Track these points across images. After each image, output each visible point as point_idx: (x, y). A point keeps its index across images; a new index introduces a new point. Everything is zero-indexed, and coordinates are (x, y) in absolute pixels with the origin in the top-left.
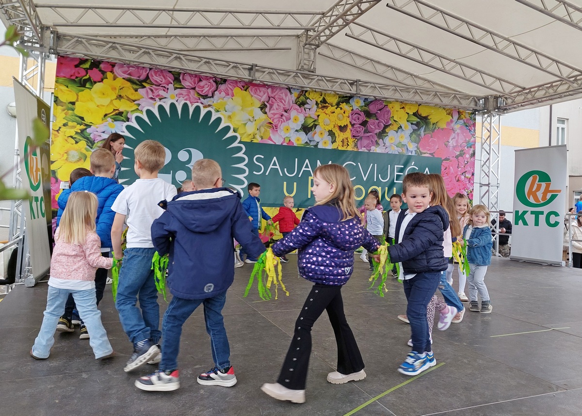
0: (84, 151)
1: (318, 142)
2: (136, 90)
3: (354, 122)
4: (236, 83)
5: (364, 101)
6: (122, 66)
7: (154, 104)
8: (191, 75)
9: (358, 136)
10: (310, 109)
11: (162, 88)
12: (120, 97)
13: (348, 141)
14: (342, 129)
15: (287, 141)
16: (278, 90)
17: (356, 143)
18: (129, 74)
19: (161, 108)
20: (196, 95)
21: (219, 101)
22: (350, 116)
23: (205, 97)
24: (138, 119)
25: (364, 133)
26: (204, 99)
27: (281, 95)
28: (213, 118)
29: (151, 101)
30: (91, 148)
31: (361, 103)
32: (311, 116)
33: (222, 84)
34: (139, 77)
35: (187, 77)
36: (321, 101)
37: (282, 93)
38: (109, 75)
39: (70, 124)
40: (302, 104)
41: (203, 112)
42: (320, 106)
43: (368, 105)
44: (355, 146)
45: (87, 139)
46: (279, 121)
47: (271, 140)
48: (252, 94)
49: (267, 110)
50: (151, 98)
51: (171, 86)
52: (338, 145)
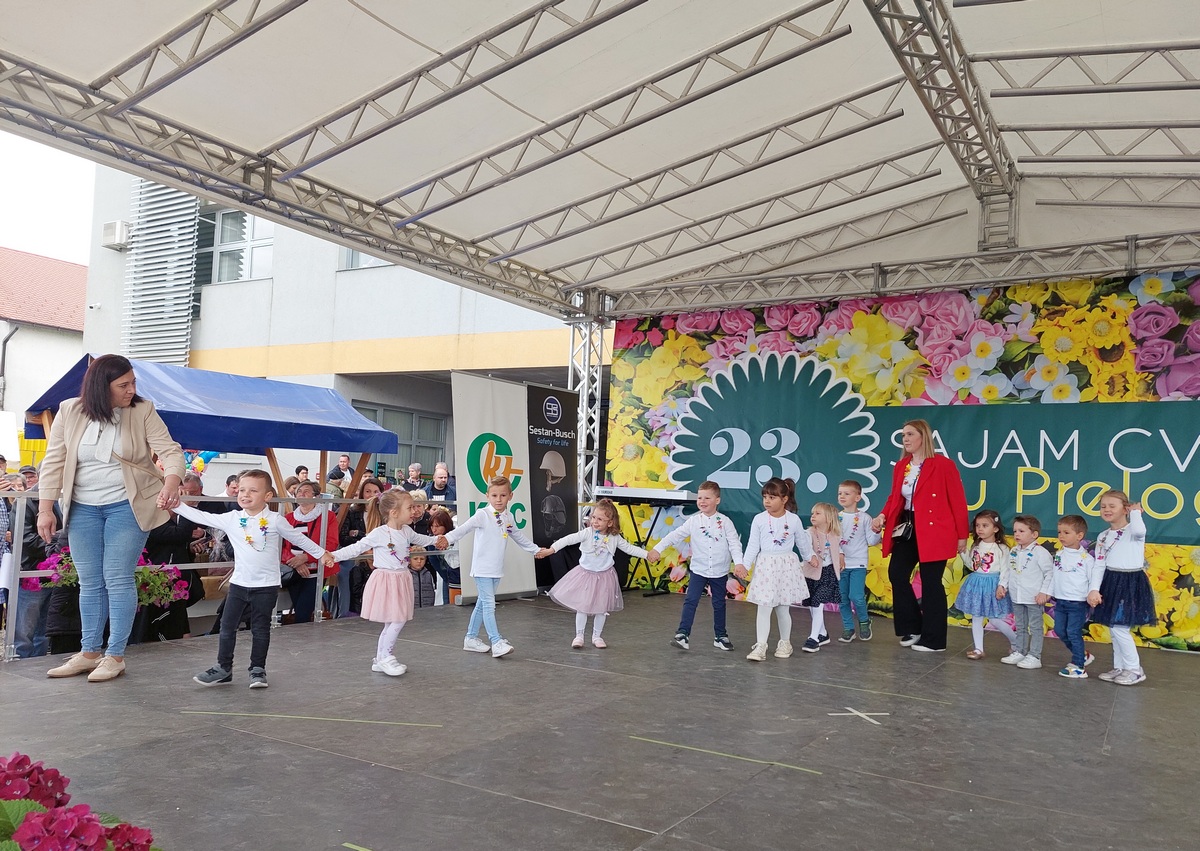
0: (641, 444)
1: (1041, 392)
2: (703, 349)
3: (1142, 334)
4: (856, 302)
5: (1173, 280)
6: (685, 316)
7: (727, 365)
8: (779, 308)
9: (1157, 366)
10: (1017, 324)
11: (737, 338)
12: (683, 362)
13: (1127, 381)
14: (1108, 355)
15: (963, 396)
16: (941, 299)
17: (1149, 384)
18: (695, 327)
19: (737, 369)
20: (789, 339)
21: (825, 343)
22: (1132, 322)
23: (803, 339)
24: (706, 391)
25: (1177, 355)
26: (801, 342)
27: (948, 307)
28: (816, 373)
29: (723, 361)
30: (649, 439)
31: (1165, 285)
32: (1020, 337)
33: (831, 311)
34: (707, 328)
35: (775, 313)
36: (1046, 303)
37: (951, 303)
38: (671, 333)
39: (627, 409)
40: (1000, 315)
41: (800, 365)
42: (1044, 312)
43: (1186, 287)
44: (1148, 390)
45: (645, 426)
46: (945, 360)
47: (928, 399)
48: (888, 317)
49: (918, 342)
50: (724, 357)
51: (751, 332)
52: (1098, 392)
